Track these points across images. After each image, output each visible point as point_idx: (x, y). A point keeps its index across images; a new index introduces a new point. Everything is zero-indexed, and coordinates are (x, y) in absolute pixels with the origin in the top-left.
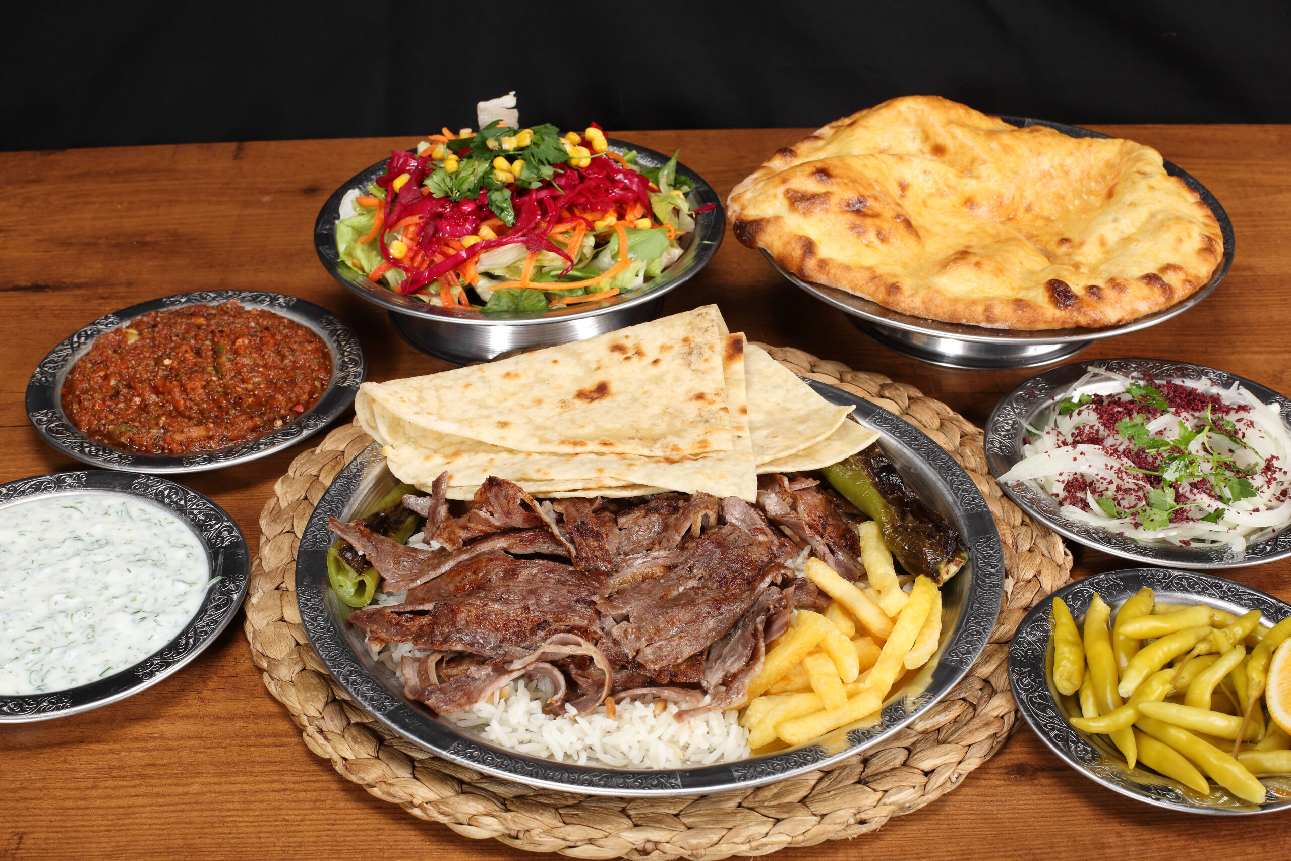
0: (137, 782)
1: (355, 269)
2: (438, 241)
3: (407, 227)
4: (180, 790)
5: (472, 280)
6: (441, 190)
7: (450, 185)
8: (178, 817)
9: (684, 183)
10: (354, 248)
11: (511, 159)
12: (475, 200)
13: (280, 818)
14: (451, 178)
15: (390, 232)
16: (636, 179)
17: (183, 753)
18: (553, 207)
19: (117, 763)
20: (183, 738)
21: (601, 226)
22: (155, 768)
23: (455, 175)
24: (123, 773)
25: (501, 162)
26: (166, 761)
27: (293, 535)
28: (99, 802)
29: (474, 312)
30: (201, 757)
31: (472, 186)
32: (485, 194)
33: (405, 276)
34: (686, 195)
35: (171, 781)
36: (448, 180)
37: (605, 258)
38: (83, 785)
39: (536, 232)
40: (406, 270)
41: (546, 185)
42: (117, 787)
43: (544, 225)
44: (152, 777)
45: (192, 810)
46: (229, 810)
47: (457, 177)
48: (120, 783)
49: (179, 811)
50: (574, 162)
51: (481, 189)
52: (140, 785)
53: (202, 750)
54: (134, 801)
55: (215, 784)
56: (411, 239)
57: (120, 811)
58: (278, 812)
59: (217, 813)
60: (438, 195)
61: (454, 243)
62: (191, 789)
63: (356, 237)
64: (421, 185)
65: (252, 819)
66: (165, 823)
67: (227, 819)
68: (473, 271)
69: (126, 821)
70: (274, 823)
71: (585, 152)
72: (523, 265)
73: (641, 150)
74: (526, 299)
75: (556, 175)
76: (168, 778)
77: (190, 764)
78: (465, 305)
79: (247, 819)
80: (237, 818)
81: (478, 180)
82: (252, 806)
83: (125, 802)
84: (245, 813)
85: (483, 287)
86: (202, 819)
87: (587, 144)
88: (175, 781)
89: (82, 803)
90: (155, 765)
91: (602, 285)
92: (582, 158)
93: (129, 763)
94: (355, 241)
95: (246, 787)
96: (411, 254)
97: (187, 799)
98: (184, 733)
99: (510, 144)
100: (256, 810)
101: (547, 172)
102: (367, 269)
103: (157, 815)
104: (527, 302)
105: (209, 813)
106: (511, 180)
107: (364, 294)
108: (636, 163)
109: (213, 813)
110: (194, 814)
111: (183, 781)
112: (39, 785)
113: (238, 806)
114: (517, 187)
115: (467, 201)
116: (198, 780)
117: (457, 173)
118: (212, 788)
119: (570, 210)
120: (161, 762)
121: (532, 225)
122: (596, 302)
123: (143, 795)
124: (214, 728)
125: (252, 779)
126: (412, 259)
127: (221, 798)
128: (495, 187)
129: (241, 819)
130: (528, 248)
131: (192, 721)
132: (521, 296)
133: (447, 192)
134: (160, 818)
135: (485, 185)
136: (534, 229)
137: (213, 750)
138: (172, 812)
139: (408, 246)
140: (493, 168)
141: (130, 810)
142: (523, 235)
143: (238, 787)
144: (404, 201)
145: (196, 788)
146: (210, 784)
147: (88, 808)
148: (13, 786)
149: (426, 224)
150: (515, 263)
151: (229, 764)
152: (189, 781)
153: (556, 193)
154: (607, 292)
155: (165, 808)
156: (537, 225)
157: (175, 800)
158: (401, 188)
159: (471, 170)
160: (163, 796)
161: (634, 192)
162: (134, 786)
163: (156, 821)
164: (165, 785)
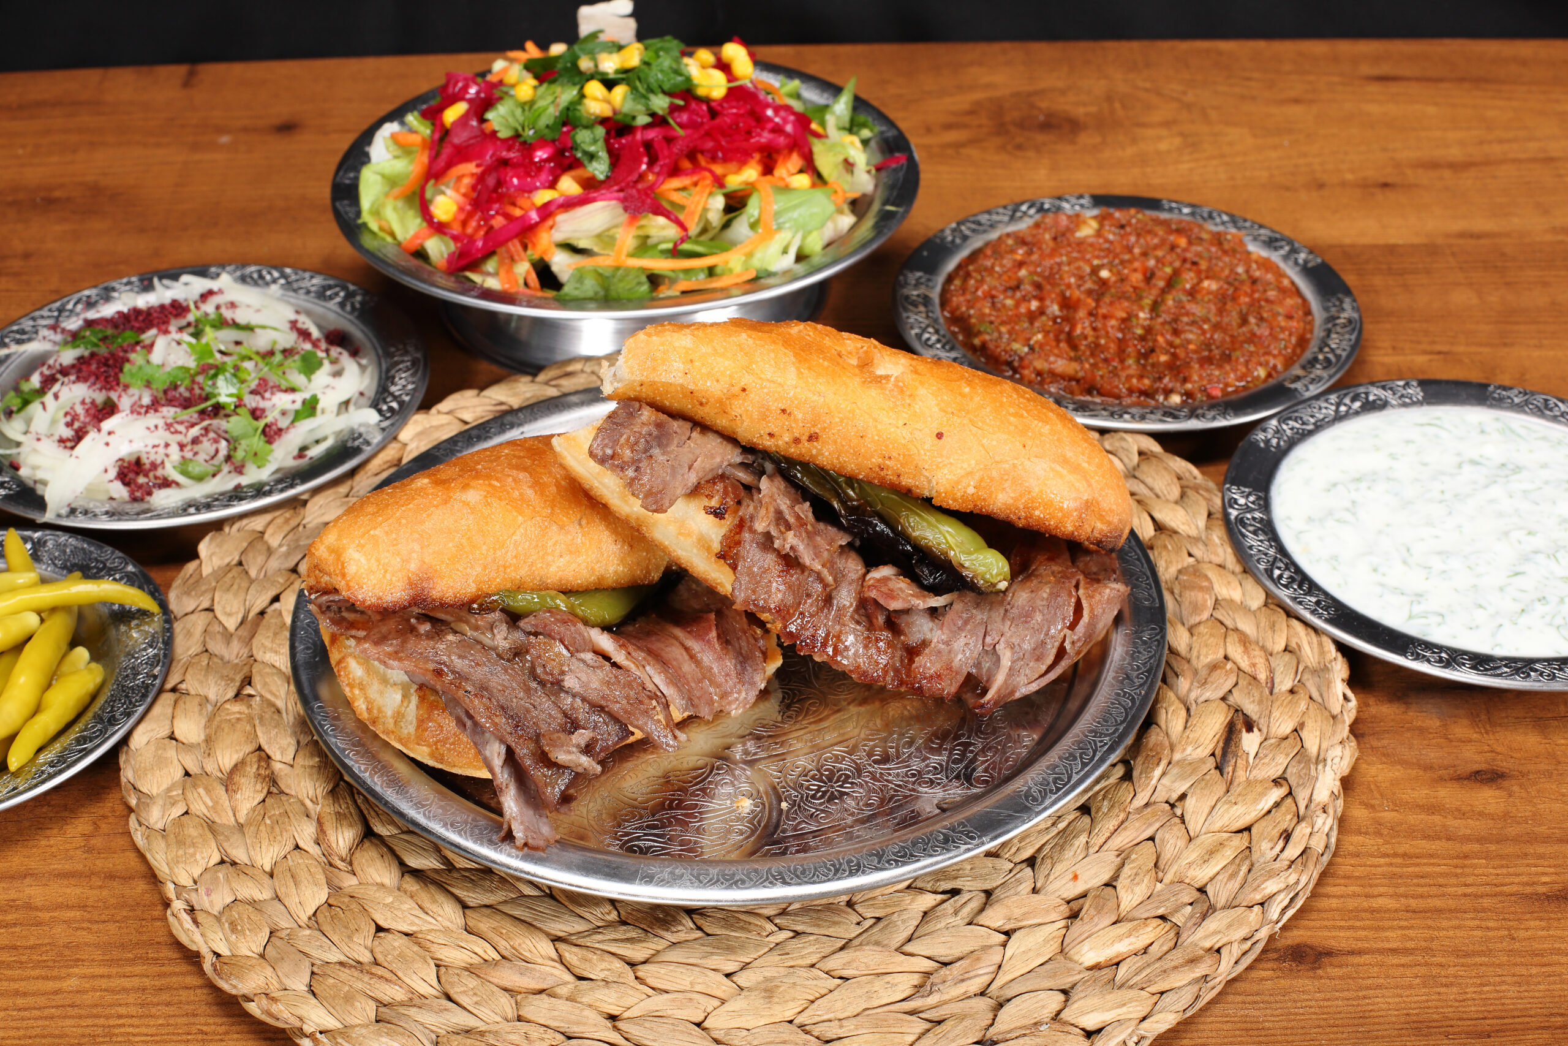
1: (382, 234)
2: (500, 198)
3: (460, 178)
4: (51, 985)
5: (545, 252)
6: (508, 126)
7: (521, 119)
8: (44, 1027)
9: (864, 125)
10: (383, 205)
11: (609, 84)
12: (553, 141)
13: (194, 1030)
14: (524, 110)
15: (435, 184)
16: (792, 118)
17: (58, 930)
18: (666, 152)
20: (59, 907)
21: (736, 180)
22: (15, 952)
23: (528, 106)
25: (594, 88)
26: (32, 941)
27: (211, 615)
29: (546, 298)
30: (84, 936)
31: (551, 122)
32: (569, 132)
33: (452, 247)
34: (865, 143)
35: (37, 972)
36: (519, 111)
37: (741, 227)
39: (640, 186)
40: (455, 238)
41: (658, 121)
43: (651, 177)
44: (9, 966)
45: (64, 1017)
46: (120, 1017)
47: (531, 107)
49: (46, 1018)
50: (701, 92)
51: (564, 124)
53: (85, 925)
55: (102, 976)
56: (465, 195)
58: (192, 1020)
59: (102, 1021)
60: (504, 134)
61: (521, 201)
62: (66, 984)
63: (387, 189)
64: (482, 120)
65: (153, 1030)
66: (25, 1037)
67: (117, 1031)
68: (546, 242)
70: (184, 1037)
71: (719, 77)
72: (619, 233)
73: (807, 78)
74: (620, 281)
75: (673, 109)
76: (34, 968)
77: (67, 946)
78: (535, 289)
79: (144, 1030)
80: (131, 1030)
81: (561, 112)
82: (153, 1011)
84: (143, 1021)
85: (561, 263)
86: (80, 1031)
87: (724, 66)
88: (43, 972)
90: (15, 948)
91: (731, 265)
92: (714, 86)
94: (387, 195)
95: (147, 982)
96: (462, 216)
97: (58, 999)
98: (60, 900)
99: (610, 64)
100: (159, 1017)
101: (660, 103)
102: (400, 236)
103: (15, 1024)
104: (621, 285)
105: (89, 1022)
106: (608, 113)
107: (391, 270)
108: (798, 96)
109: (97, 1021)
110: (68, 1022)
111: (55, 972)
113: (132, 1010)
114: (617, 123)
115: (542, 143)
116: (76, 970)
117: (532, 103)
118: (98, 983)
119: (692, 156)
120: (24, 943)
121: (635, 177)
122: (722, 290)
124: (105, 893)
125: (157, 969)
126: (464, 223)
127: (109, 998)
128: (584, 122)
129: (137, 1030)
130: (626, 209)
131: (73, 881)
132: (613, 276)
133: (516, 130)
134: (18, 1029)
135: (569, 119)
136: (636, 182)
137: (101, 926)
138: (35, 1019)
139: (458, 204)
140: (582, 96)
142: (621, 190)
143: (136, 982)
144: (456, 141)
145: (72, 983)
146: (94, 977)
149: (483, 173)
150: (608, 230)
151: (123, 946)
152: (64, 971)
153: (672, 134)
154: (738, 275)
155: (26, 1014)
156: (642, 177)
157: (41, 1001)
158: (454, 123)
159: (550, 99)
160: (25, 994)
161: (787, 135)
163: (12, 1033)
164: (28, 978)
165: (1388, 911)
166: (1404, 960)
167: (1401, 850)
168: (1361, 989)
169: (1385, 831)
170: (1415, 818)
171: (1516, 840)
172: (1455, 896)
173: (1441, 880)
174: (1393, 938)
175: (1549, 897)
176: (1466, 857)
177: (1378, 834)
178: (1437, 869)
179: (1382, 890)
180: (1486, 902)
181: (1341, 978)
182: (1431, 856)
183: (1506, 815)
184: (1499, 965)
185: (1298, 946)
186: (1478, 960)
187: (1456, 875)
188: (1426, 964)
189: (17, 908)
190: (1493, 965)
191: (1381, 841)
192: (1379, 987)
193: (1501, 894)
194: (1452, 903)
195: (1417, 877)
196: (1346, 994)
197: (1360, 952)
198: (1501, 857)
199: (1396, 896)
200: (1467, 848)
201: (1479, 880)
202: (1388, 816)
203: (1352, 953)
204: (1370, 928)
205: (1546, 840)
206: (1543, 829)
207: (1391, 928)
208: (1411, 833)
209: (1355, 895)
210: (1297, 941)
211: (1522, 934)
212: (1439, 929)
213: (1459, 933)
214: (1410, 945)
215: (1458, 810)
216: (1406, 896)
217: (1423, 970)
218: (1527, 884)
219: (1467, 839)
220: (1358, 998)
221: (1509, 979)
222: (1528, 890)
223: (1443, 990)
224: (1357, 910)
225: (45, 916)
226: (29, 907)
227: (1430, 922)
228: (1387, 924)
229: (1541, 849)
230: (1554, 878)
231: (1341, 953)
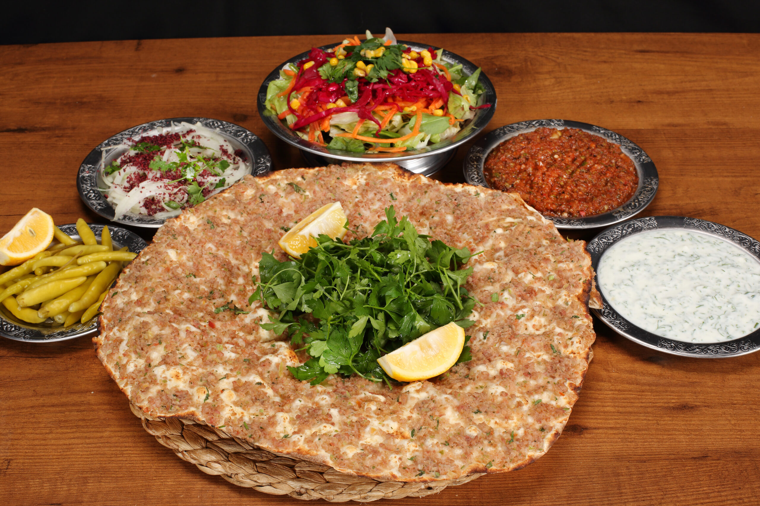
0: (74, 430)
4: (99, 435)
8: (97, 451)
19: (63, 419)
24: (67, 425)
26: (91, 418)
28: (53, 442)
38: (44, 431)
42: (63, 433)
44: (83, 427)
45: (105, 447)
48: (65, 431)
52: (76, 432)
54: (73, 441)
57: (65, 447)
59: (119, 449)
66: (90, 454)
69: (68, 453)
76: (92, 428)
77: (104, 419)
83: (67, 442)
86: (111, 452)
88: (96, 429)
89: (44, 442)
90: (84, 420)
93: (70, 418)
103: (86, 449)
105: (114, 449)
110: (106, 449)
111: (100, 430)
112: (19, 431)
116: (108, 429)
118: (116, 434)
123: (78, 438)
127: (121, 440)
141: (71, 446)
146: (115, 431)
147: (46, 445)
148: (5, 432)
152: (104, 429)
155: (90, 446)
157: (96, 441)
160: (89, 438)
162: (73, 432)
163: (85, 453)
164: (90, 432)
165: (611, 412)
166: (615, 432)
167: (618, 388)
168: (597, 443)
169: (612, 381)
170: (624, 376)
171: (663, 385)
172: (637, 407)
173: (632, 401)
174: (611, 423)
175: (674, 408)
176: (643, 392)
177: (610, 382)
178: (631, 396)
179: (609, 404)
180: (649, 410)
181: (590, 438)
182: (630, 391)
183: (661, 375)
184: (652, 435)
185: (575, 425)
186: (644, 432)
187: (639, 399)
188: (624, 434)
189: (85, 404)
190: (649, 434)
191: (610, 384)
192: (605, 442)
193: (656, 406)
194: (636, 410)
195: (623, 399)
196: (592, 445)
197: (598, 428)
198: (657, 392)
199: (614, 406)
200: (644, 388)
201: (647, 401)
202: (614, 374)
203: (595, 428)
204: (603, 419)
205: (676, 385)
206: (674, 381)
207: (611, 419)
208: (623, 381)
209: (598, 406)
210: (575, 423)
211: (662, 422)
212: (630, 420)
213: (638, 422)
214: (618, 426)
215: (642, 373)
216: (618, 407)
217: (622, 436)
218: (666, 403)
219: (644, 384)
220: (596, 446)
221: (655, 440)
222: (666, 405)
223: (629, 444)
224: (599, 412)
225: (95, 407)
226: (89, 404)
227: (626, 417)
228: (610, 417)
229: (673, 389)
230: (677, 400)
231: (591, 428)
